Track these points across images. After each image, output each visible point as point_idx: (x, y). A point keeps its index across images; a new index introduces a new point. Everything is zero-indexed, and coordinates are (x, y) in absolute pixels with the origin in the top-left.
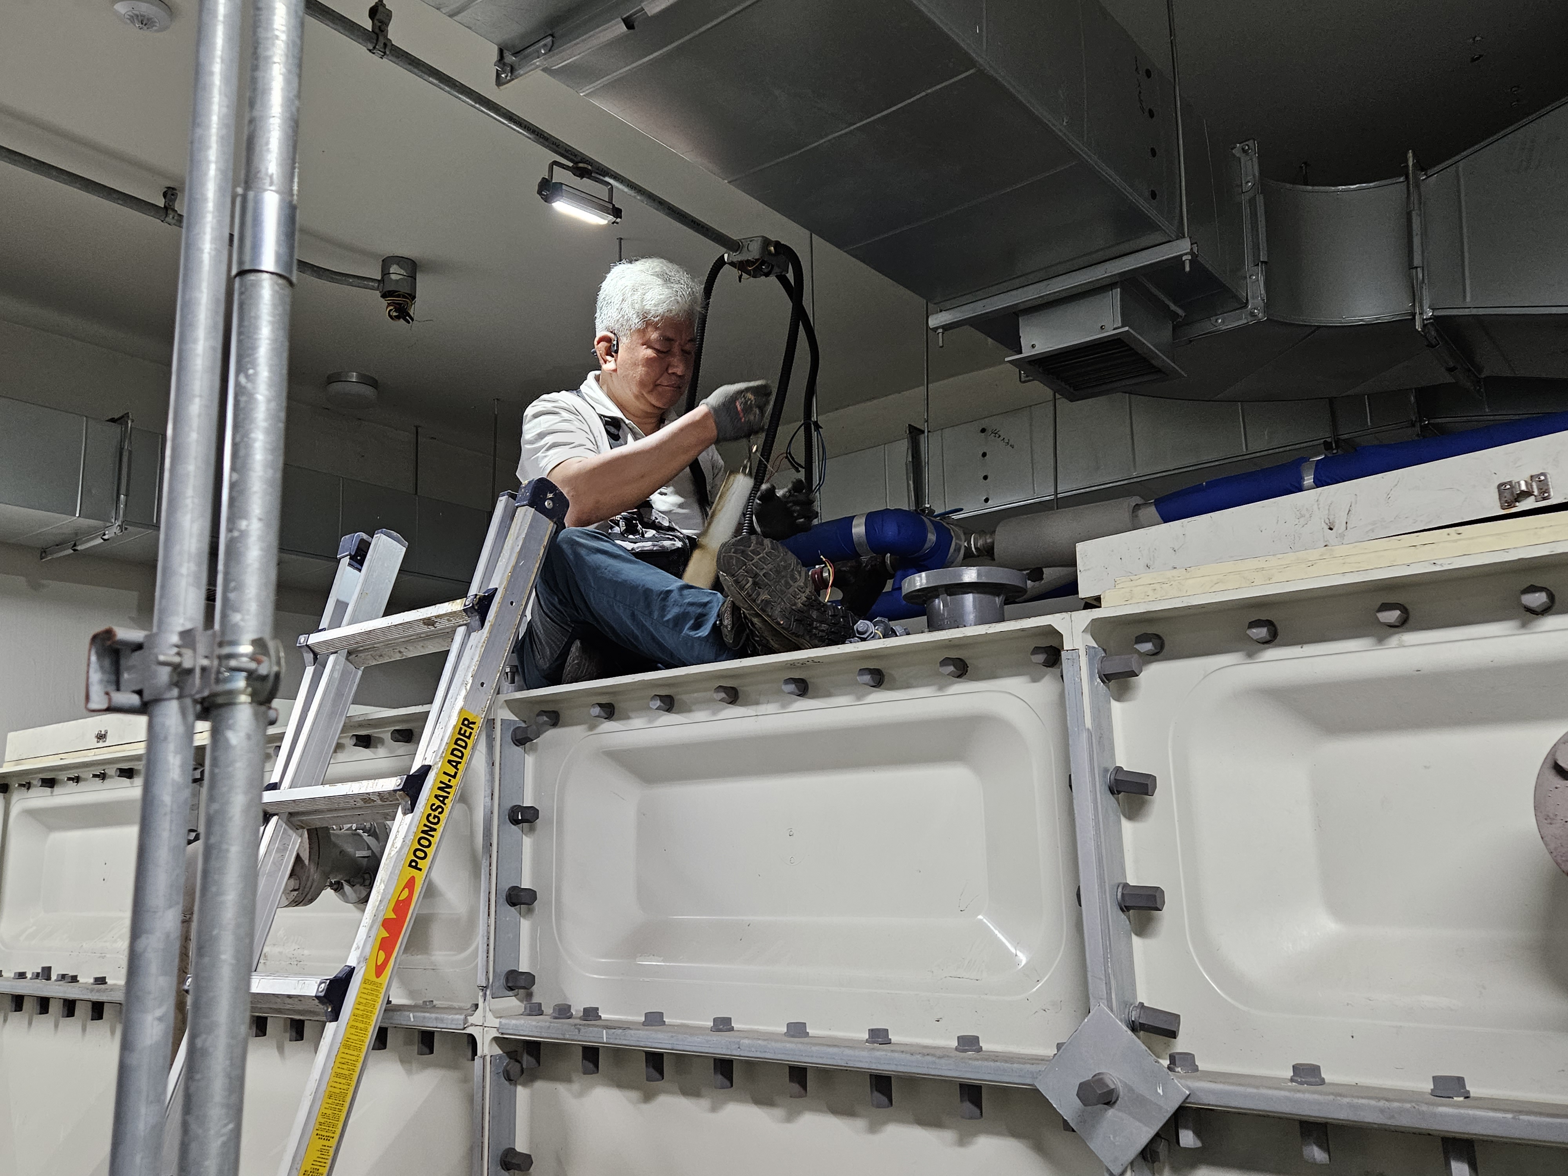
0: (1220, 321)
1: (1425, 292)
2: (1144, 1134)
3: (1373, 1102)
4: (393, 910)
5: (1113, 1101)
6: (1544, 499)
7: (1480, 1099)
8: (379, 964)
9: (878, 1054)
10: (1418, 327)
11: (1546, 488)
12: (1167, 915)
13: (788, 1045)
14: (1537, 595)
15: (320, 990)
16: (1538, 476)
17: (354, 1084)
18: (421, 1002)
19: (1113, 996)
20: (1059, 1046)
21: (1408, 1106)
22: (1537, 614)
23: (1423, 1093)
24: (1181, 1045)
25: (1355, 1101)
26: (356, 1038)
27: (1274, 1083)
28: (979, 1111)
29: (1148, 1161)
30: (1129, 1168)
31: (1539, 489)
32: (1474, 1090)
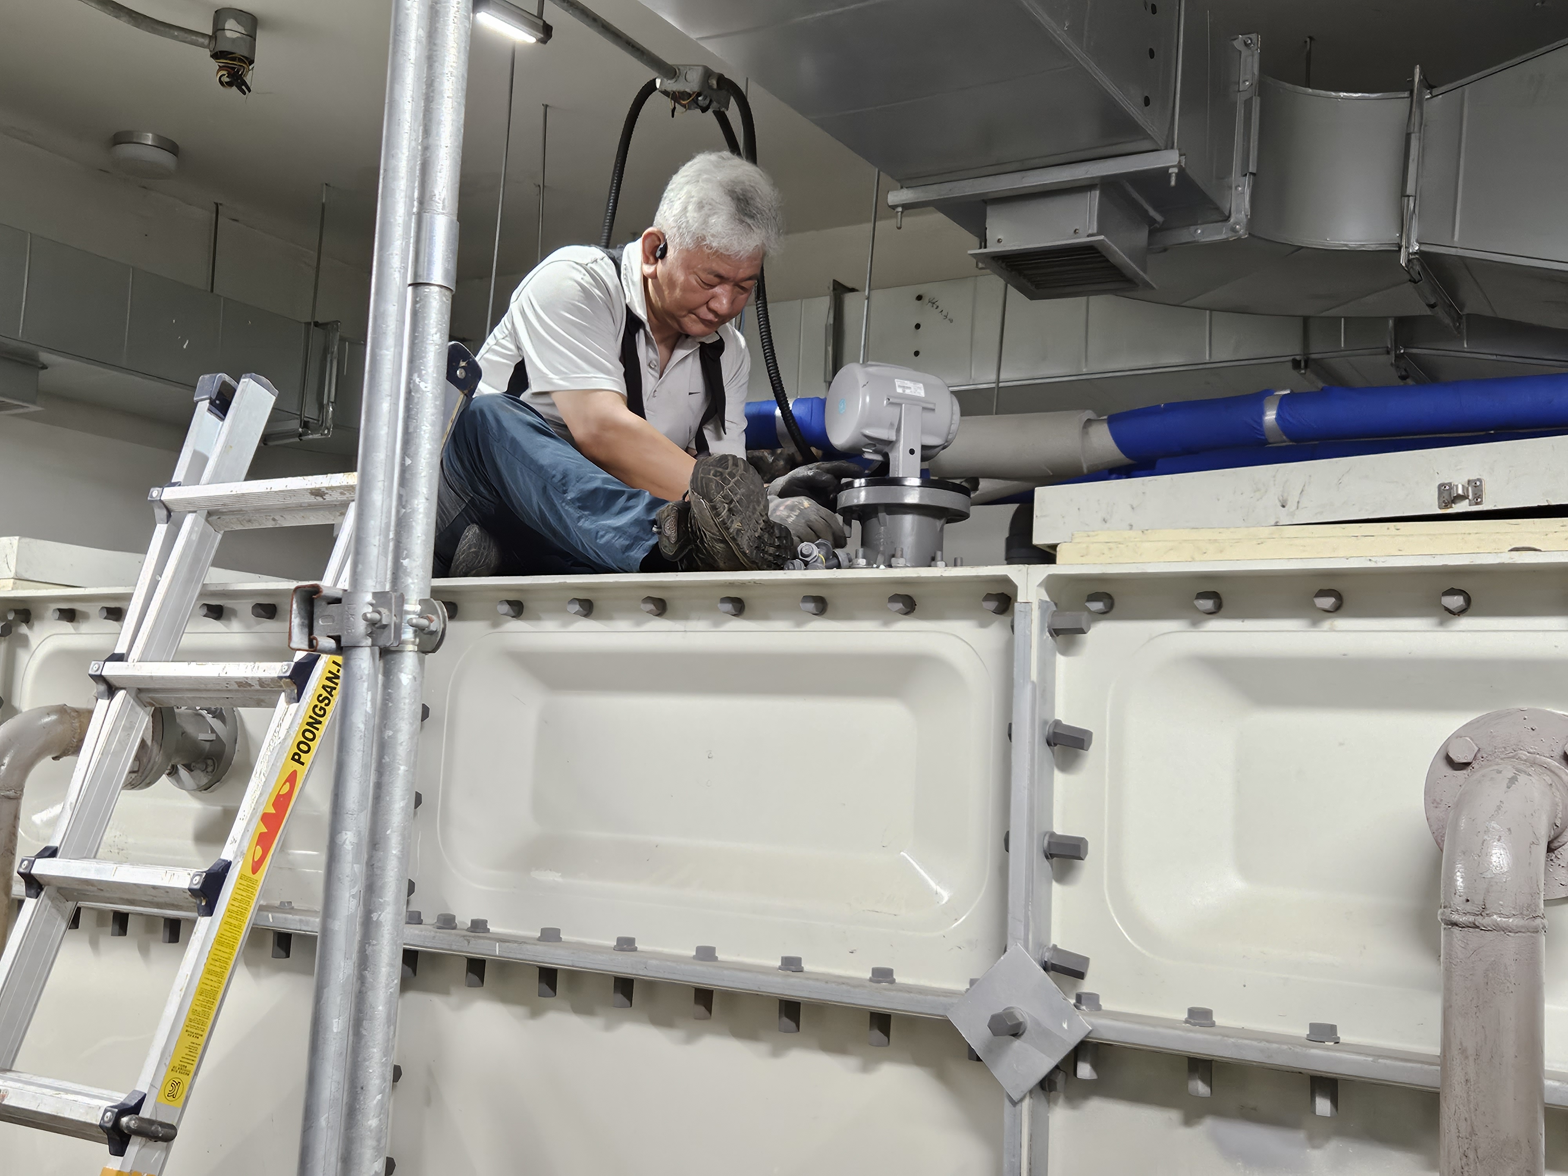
0: (1199, 231)
1: (1415, 224)
2: (1045, 1064)
3: (1255, 1043)
4: (273, 805)
5: (1020, 1033)
6: (1477, 504)
7: (1348, 1044)
8: (256, 860)
9: (792, 980)
10: (1403, 262)
11: (1480, 493)
12: (1087, 866)
13: (698, 968)
14: (1456, 597)
15: (195, 882)
16: (1475, 481)
17: (225, 982)
18: (279, 903)
19: (1030, 937)
20: (972, 982)
21: (1285, 1047)
22: (1454, 615)
23: (1300, 1038)
24: (1087, 986)
25: (1240, 1041)
26: (229, 934)
27: (1170, 1024)
28: (887, 1039)
29: (1046, 1091)
30: (1028, 1094)
31: (1474, 494)
32: (1344, 1037)
